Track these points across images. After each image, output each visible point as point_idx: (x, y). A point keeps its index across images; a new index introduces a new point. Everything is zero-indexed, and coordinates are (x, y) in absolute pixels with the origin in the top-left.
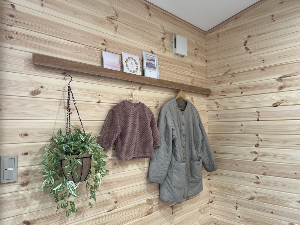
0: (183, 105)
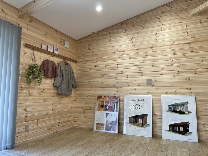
0: (67, 64)
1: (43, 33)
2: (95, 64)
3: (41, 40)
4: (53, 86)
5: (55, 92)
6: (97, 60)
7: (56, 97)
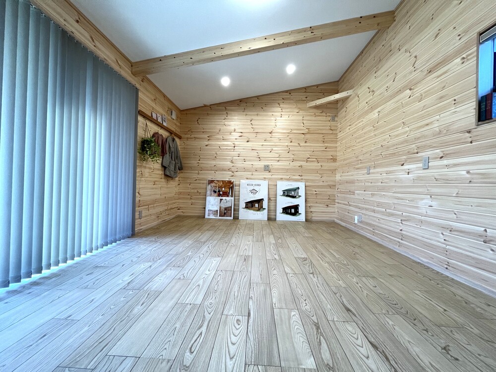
1: (153, 98)
2: (207, 143)
3: (152, 106)
4: (160, 166)
5: (163, 173)
6: (209, 139)
7: (163, 180)
